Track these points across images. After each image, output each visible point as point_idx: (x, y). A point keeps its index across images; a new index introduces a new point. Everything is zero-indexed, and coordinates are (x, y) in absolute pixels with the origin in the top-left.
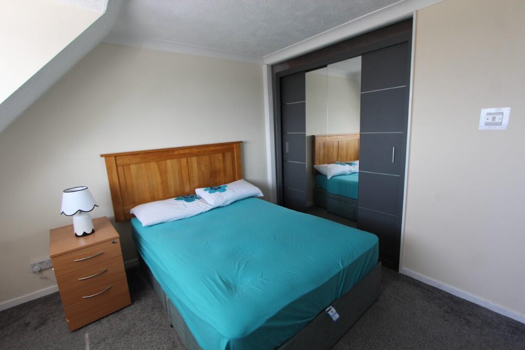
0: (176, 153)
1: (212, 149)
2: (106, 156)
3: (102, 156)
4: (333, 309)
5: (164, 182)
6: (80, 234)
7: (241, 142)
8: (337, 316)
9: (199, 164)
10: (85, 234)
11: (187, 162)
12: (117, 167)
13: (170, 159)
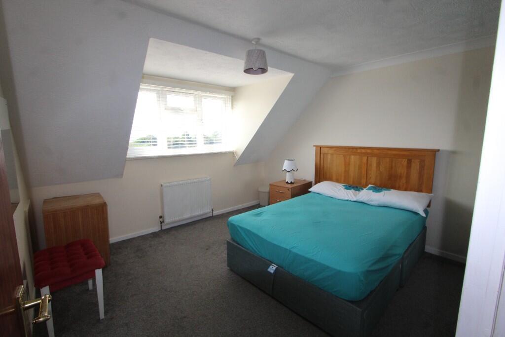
0: (359, 151)
1: (394, 152)
2: (317, 147)
3: (314, 146)
4: (274, 268)
5: (347, 171)
6: (289, 182)
7: (439, 150)
8: (272, 271)
9: (378, 164)
10: (291, 183)
11: (367, 160)
12: (320, 153)
13: (353, 155)
